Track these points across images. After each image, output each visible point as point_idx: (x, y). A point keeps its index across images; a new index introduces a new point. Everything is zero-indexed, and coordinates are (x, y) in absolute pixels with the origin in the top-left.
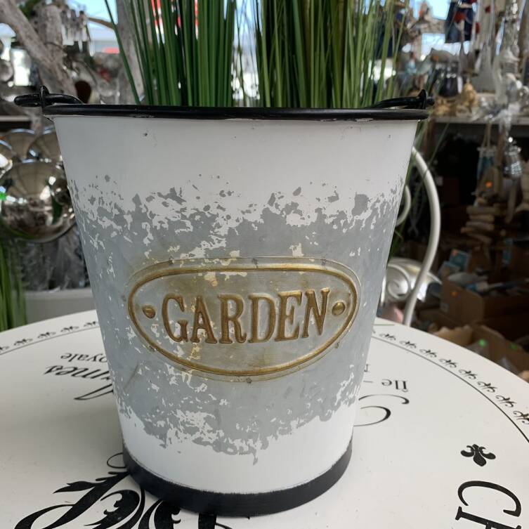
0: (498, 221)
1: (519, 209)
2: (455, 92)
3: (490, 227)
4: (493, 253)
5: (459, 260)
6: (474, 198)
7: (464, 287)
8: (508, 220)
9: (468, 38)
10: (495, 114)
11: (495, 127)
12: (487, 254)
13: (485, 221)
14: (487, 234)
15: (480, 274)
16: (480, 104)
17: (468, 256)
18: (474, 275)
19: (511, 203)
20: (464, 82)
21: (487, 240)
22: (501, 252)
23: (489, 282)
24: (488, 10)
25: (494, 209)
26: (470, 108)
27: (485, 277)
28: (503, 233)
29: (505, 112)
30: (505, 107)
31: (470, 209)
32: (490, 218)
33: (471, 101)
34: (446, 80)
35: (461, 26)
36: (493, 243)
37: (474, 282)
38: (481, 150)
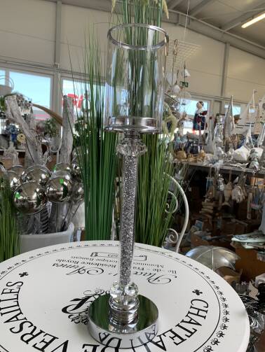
0: (215, 209)
1: (223, 204)
2: (197, 152)
3: (211, 212)
4: (213, 222)
5: (199, 225)
6: (205, 198)
7: (201, 237)
8: (219, 209)
9: (203, 129)
10: (213, 164)
11: (213, 168)
12: (211, 223)
13: (209, 209)
14: (210, 214)
15: (208, 232)
16: (207, 159)
17: (202, 223)
18: (205, 232)
19: (220, 201)
20: (201, 149)
21: (210, 217)
22: (217, 222)
23: (212, 236)
24: (211, 118)
25: (213, 204)
26: (203, 160)
27: (210, 233)
28: (217, 214)
29: (217, 163)
30: (217, 161)
31: (203, 203)
32: (212, 208)
33: (204, 157)
34: (193, 147)
35: (200, 124)
36: (213, 219)
37: (205, 235)
38: (208, 178)
